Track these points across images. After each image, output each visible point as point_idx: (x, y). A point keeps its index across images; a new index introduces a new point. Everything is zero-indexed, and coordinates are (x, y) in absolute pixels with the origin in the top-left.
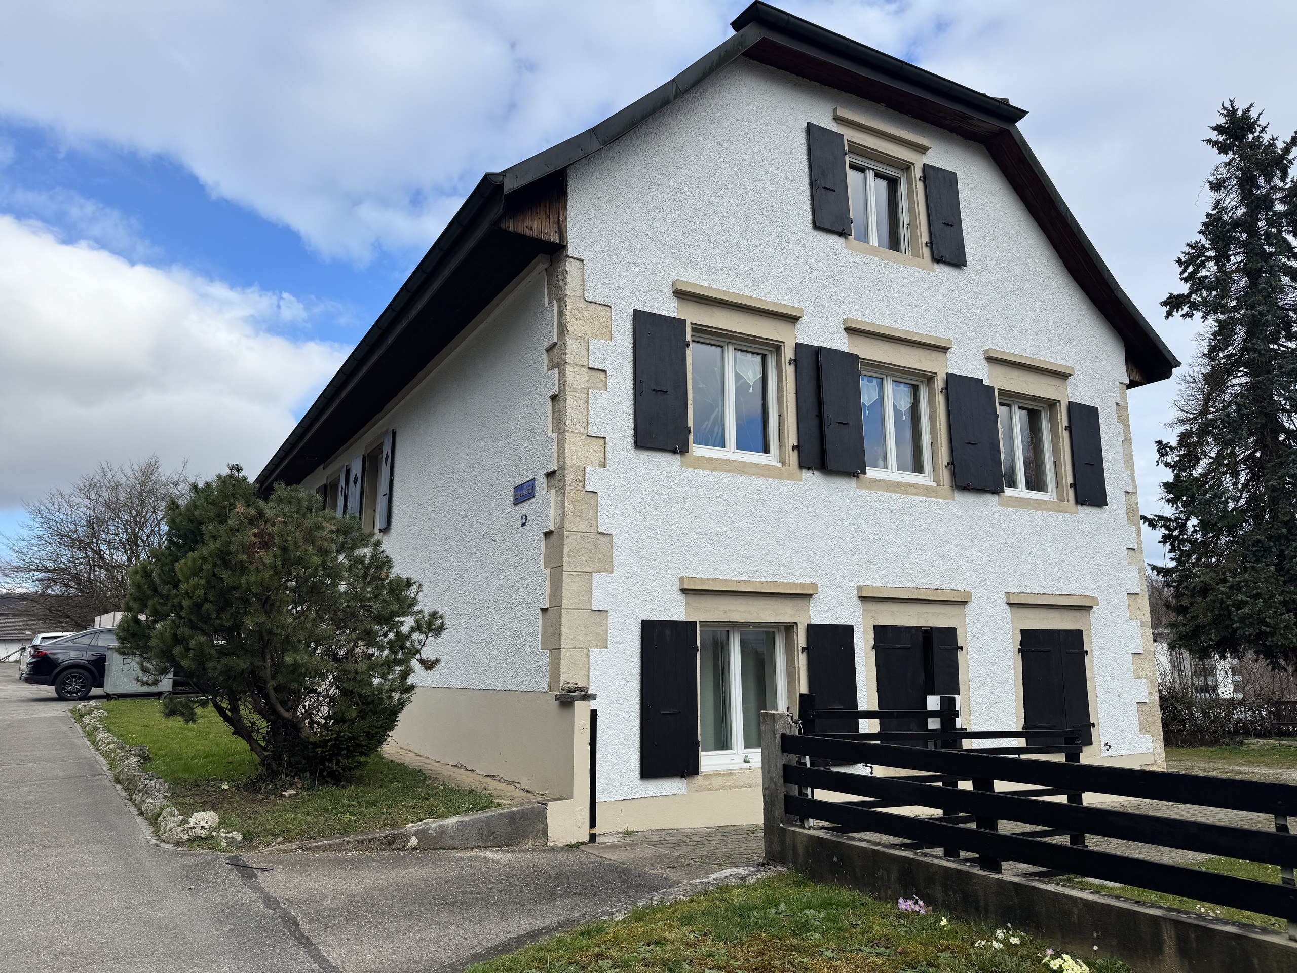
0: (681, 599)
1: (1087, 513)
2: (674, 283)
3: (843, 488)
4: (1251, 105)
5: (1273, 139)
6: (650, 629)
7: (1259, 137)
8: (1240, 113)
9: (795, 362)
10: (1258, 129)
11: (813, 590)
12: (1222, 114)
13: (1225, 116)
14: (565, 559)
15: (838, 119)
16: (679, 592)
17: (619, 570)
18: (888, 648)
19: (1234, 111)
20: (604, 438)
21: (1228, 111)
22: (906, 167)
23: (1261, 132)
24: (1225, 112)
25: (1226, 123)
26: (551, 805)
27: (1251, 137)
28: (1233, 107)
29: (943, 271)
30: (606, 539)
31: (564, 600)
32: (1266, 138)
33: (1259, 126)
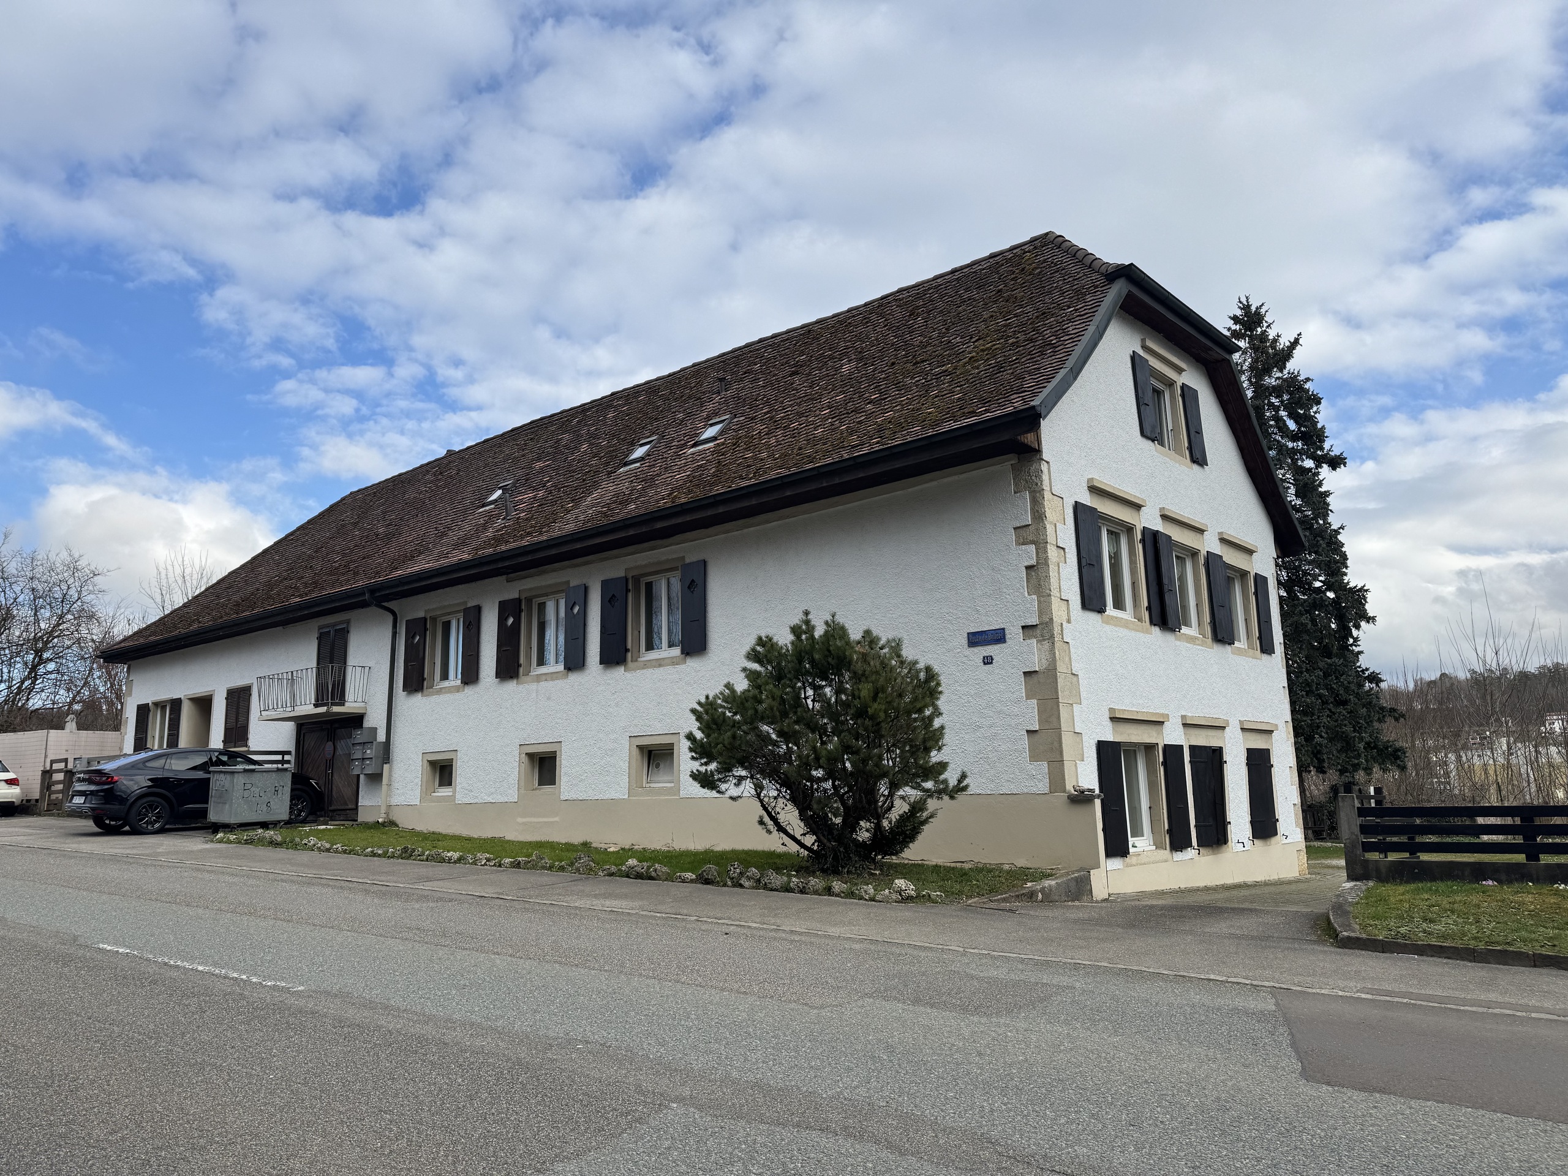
0: (1109, 724)
1: (1265, 657)
2: (1089, 480)
3: (1169, 637)
4: (1263, 304)
5: (1278, 336)
6: (1102, 746)
7: (1265, 331)
8: (1253, 309)
9: (1143, 541)
10: (1265, 325)
11: (1163, 718)
12: (1240, 307)
13: (1241, 309)
14: (1060, 693)
15: (1144, 347)
16: (1109, 720)
17: (1084, 702)
18: (1198, 762)
19: (1249, 306)
20: (1067, 601)
21: (1244, 305)
22: (1171, 384)
23: (1267, 327)
24: (1241, 305)
25: (1242, 315)
26: (1092, 872)
27: (1259, 330)
28: (1248, 302)
29: (1195, 467)
30: (1075, 679)
31: (1062, 726)
32: (1272, 334)
33: (1266, 322)
